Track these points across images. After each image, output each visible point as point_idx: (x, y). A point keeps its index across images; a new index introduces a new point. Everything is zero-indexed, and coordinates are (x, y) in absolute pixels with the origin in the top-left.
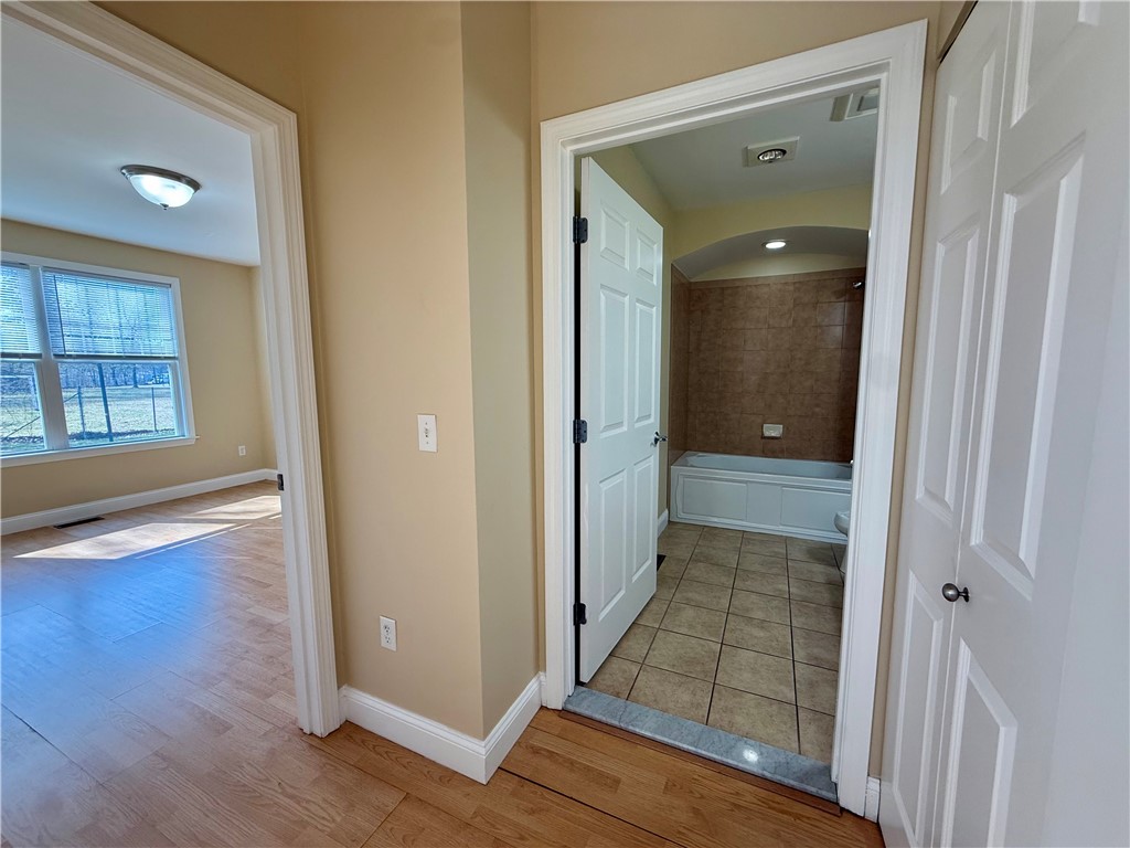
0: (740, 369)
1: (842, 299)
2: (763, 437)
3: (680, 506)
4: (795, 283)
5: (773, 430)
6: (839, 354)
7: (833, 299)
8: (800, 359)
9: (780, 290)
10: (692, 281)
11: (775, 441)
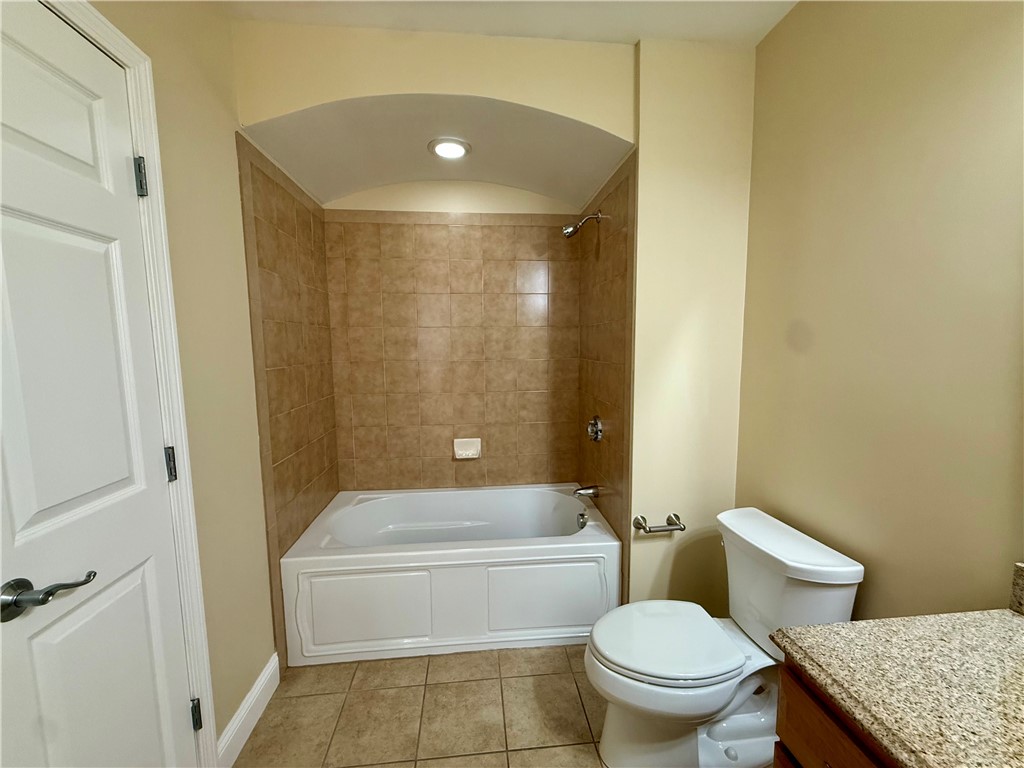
0: (413, 356)
1: (546, 255)
2: (454, 459)
3: (306, 634)
4: (483, 227)
5: (468, 448)
6: (544, 334)
7: (534, 256)
8: (497, 342)
9: (463, 236)
10: (325, 206)
11: (472, 463)
